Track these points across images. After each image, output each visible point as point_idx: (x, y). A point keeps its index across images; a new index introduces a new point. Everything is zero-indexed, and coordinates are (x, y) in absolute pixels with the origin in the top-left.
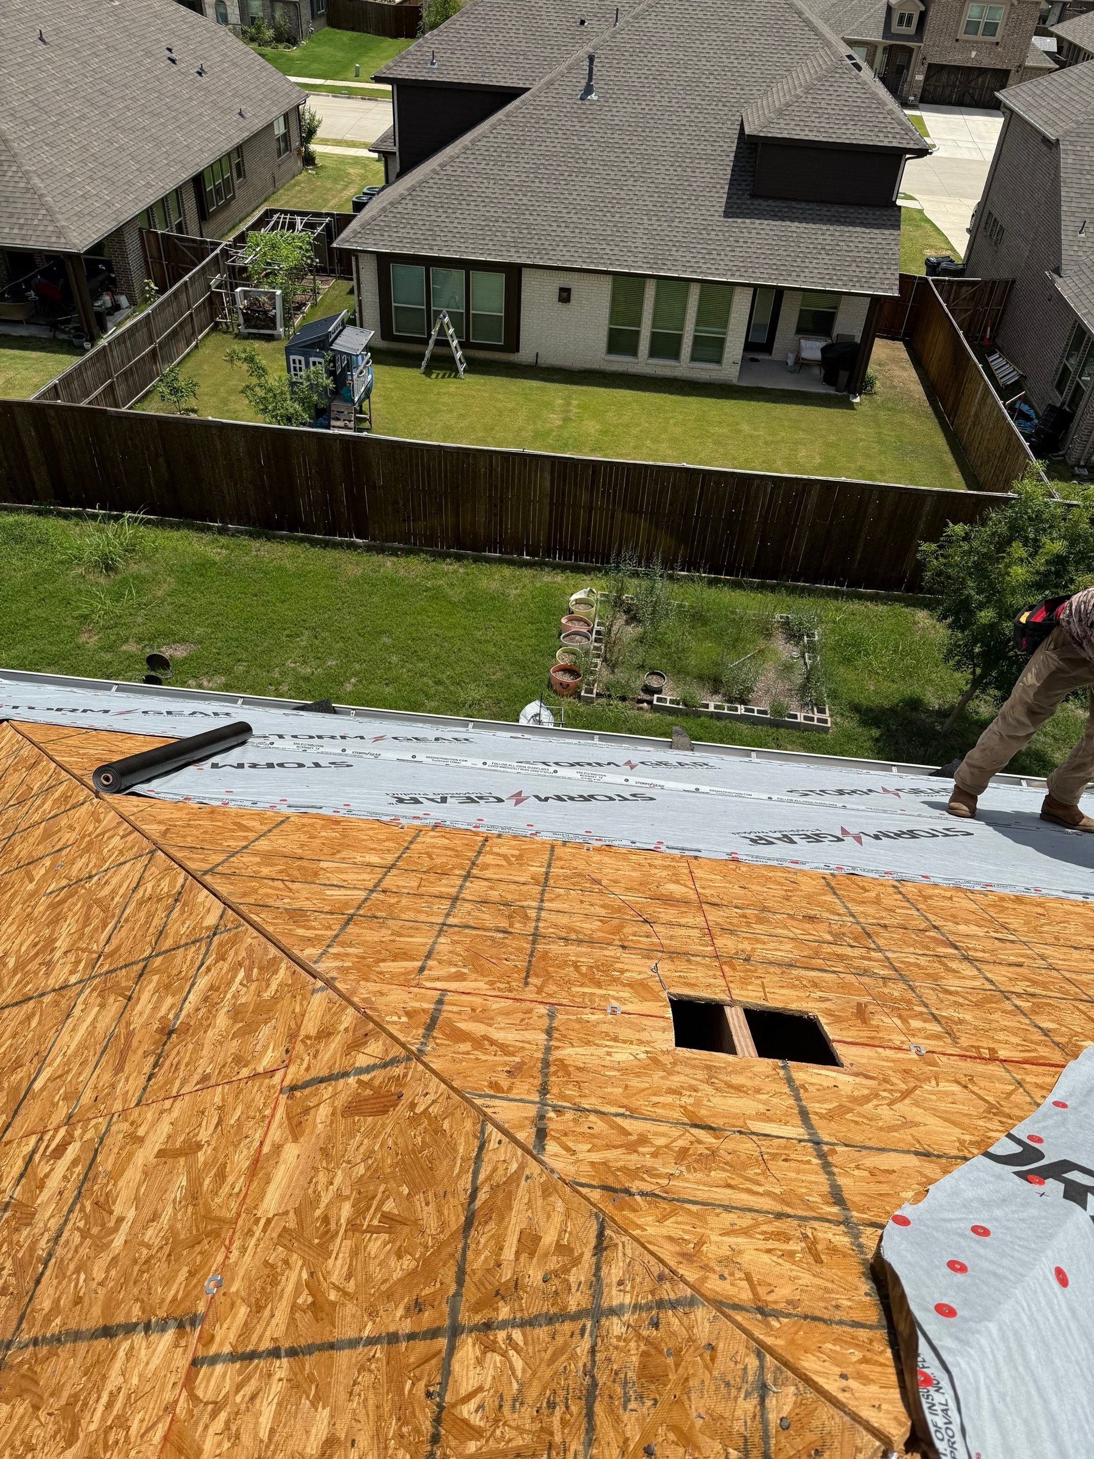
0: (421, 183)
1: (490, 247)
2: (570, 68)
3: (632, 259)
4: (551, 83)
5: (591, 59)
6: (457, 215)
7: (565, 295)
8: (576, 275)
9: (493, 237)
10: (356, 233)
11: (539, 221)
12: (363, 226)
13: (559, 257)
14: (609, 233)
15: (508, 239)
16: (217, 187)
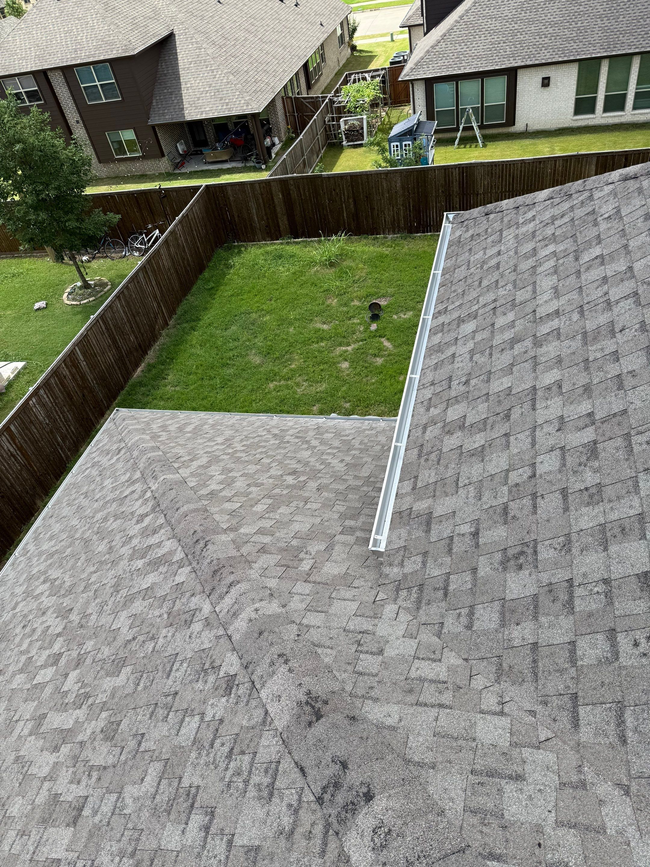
1: (497, 60)
3: (592, 48)
6: (474, 45)
7: (546, 82)
8: (553, 67)
9: (498, 54)
10: (412, 69)
11: (527, 38)
12: (416, 65)
13: (542, 57)
14: (575, 35)
15: (508, 53)
16: (314, 68)
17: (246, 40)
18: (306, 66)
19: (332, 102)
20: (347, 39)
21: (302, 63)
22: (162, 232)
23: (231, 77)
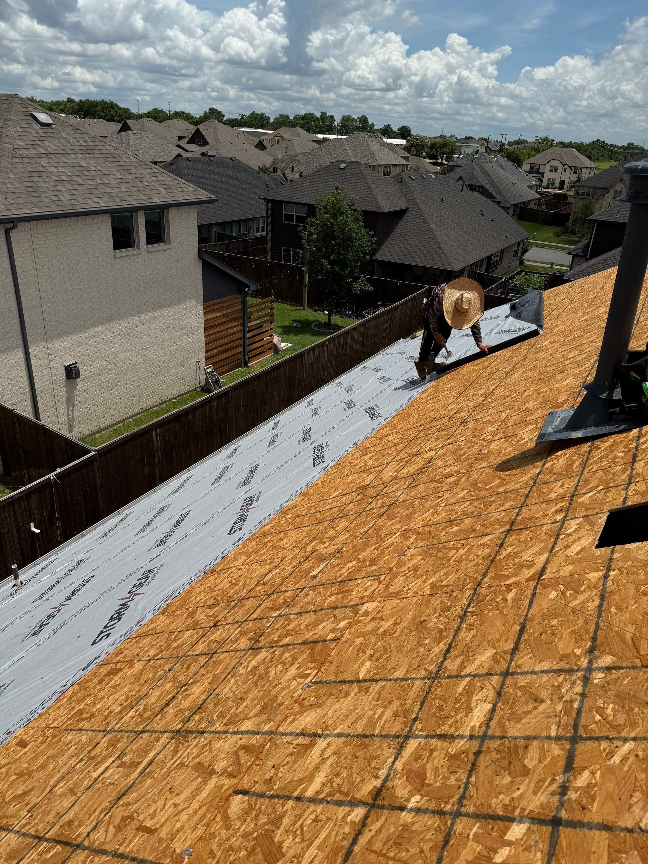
16: (494, 262)
17: (455, 228)
18: (489, 258)
19: (506, 282)
20: (519, 254)
21: (488, 254)
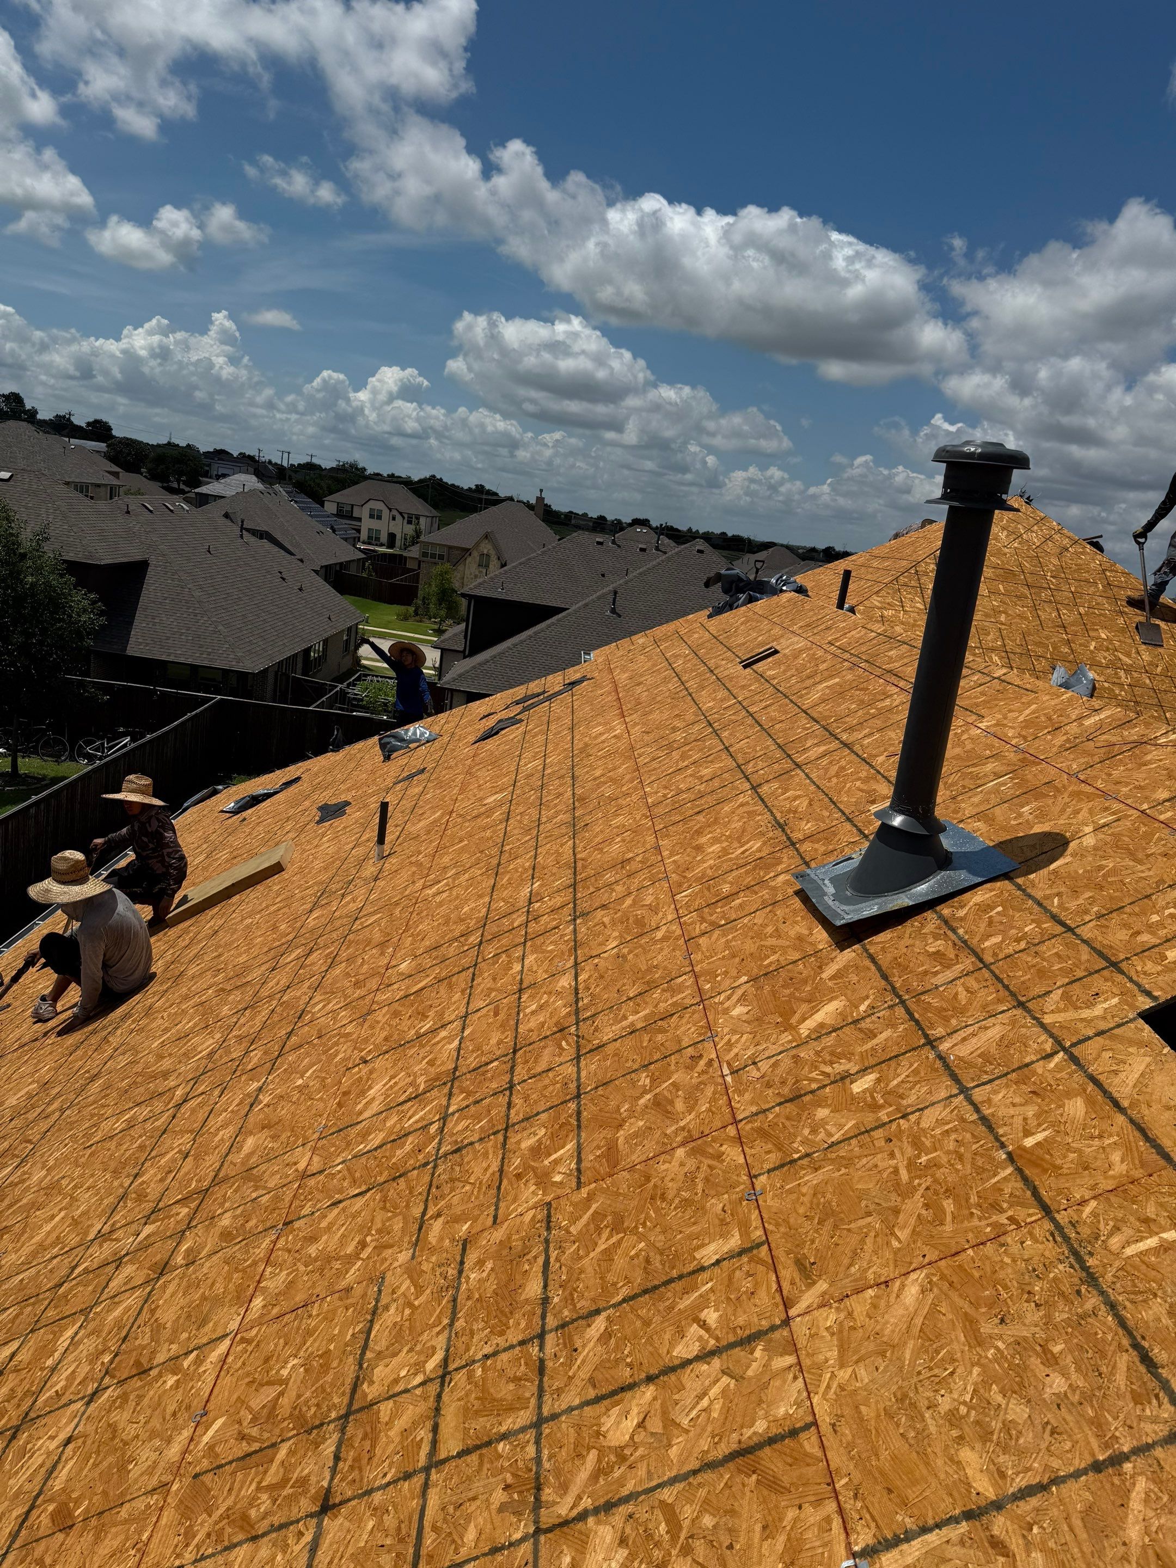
0: (500, 654)
2: (599, 598)
4: (586, 605)
5: (615, 593)
10: (454, 679)
12: (460, 676)
16: (315, 660)
18: (307, 651)
19: (343, 692)
20: (352, 648)
21: (305, 646)
22: (133, 740)
23: (220, 627)
